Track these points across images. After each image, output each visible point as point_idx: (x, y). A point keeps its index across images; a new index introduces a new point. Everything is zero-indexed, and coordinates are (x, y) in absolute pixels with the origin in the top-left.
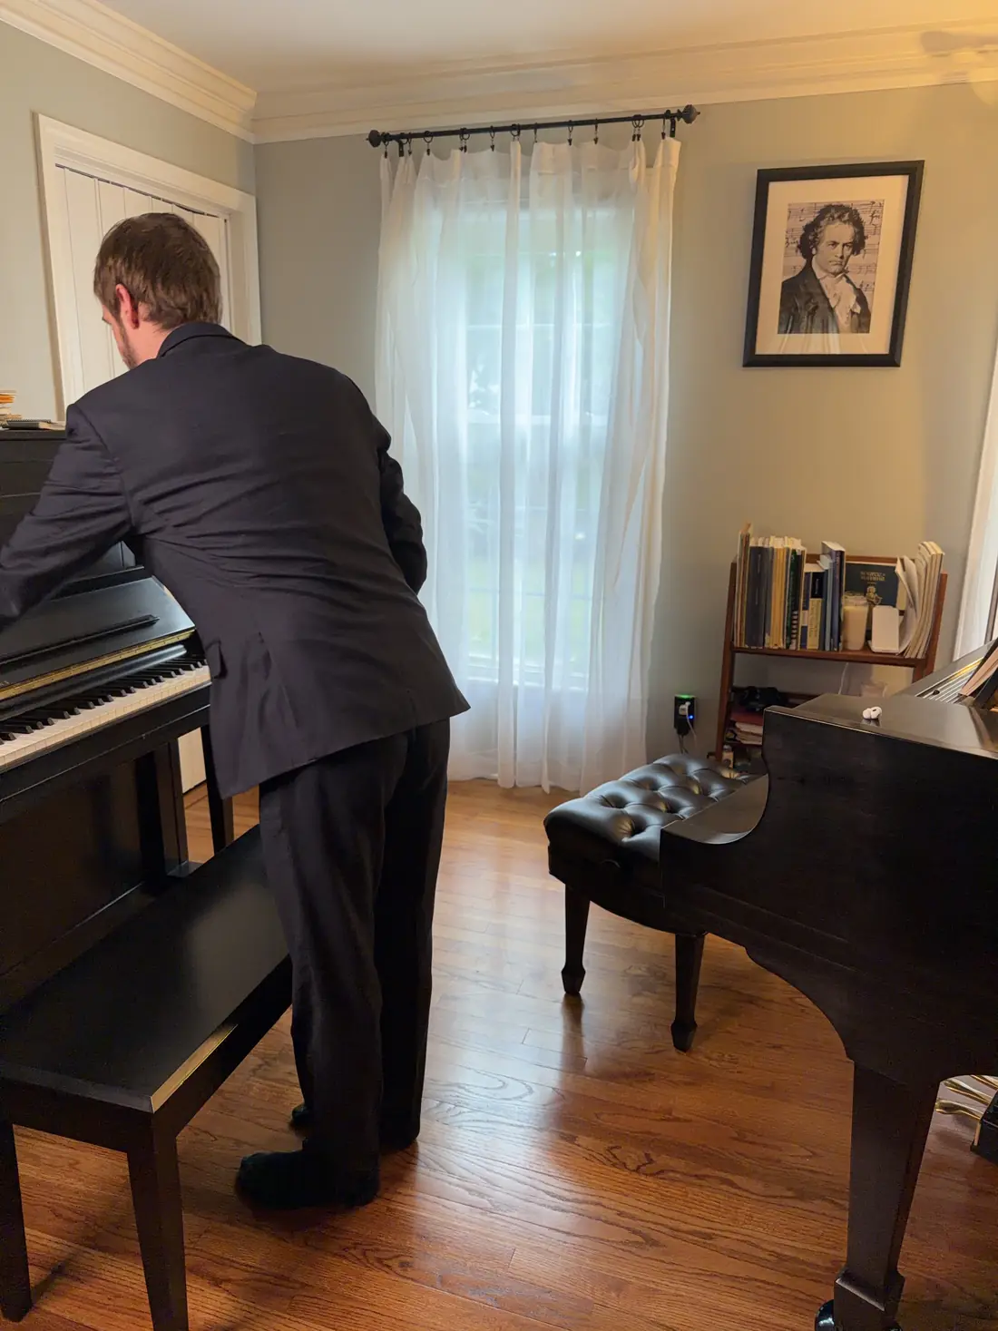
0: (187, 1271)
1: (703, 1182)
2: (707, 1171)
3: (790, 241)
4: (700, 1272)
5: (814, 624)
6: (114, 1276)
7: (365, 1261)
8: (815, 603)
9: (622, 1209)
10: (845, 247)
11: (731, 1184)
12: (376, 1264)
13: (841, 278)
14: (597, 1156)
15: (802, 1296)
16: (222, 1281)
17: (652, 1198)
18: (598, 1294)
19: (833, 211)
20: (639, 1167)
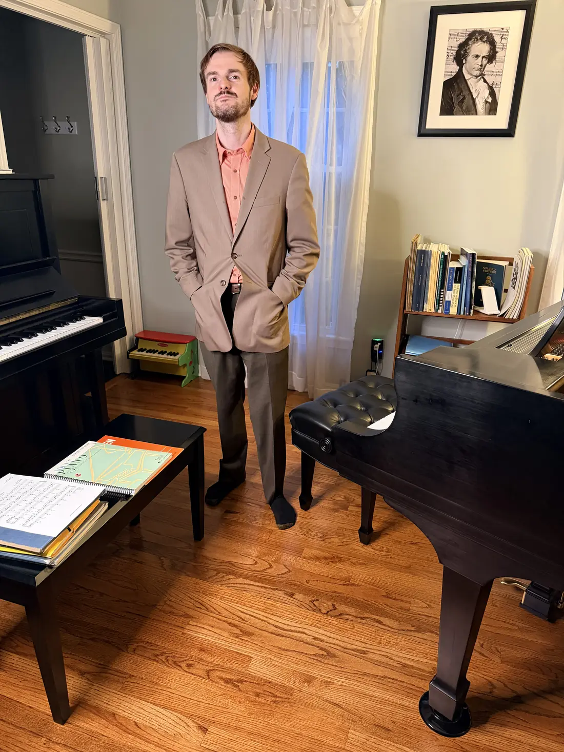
0: (65, 667)
1: (363, 621)
2: (365, 615)
3: (450, 54)
4: (356, 672)
5: (455, 300)
6: (24, 668)
7: (167, 663)
8: (456, 287)
9: (317, 636)
10: (484, 59)
11: (380, 622)
12: (173, 665)
13: (480, 79)
14: (305, 605)
15: (413, 687)
16: (85, 673)
17: (333, 630)
18: (297, 684)
19: (477, 34)
20: (328, 612)
